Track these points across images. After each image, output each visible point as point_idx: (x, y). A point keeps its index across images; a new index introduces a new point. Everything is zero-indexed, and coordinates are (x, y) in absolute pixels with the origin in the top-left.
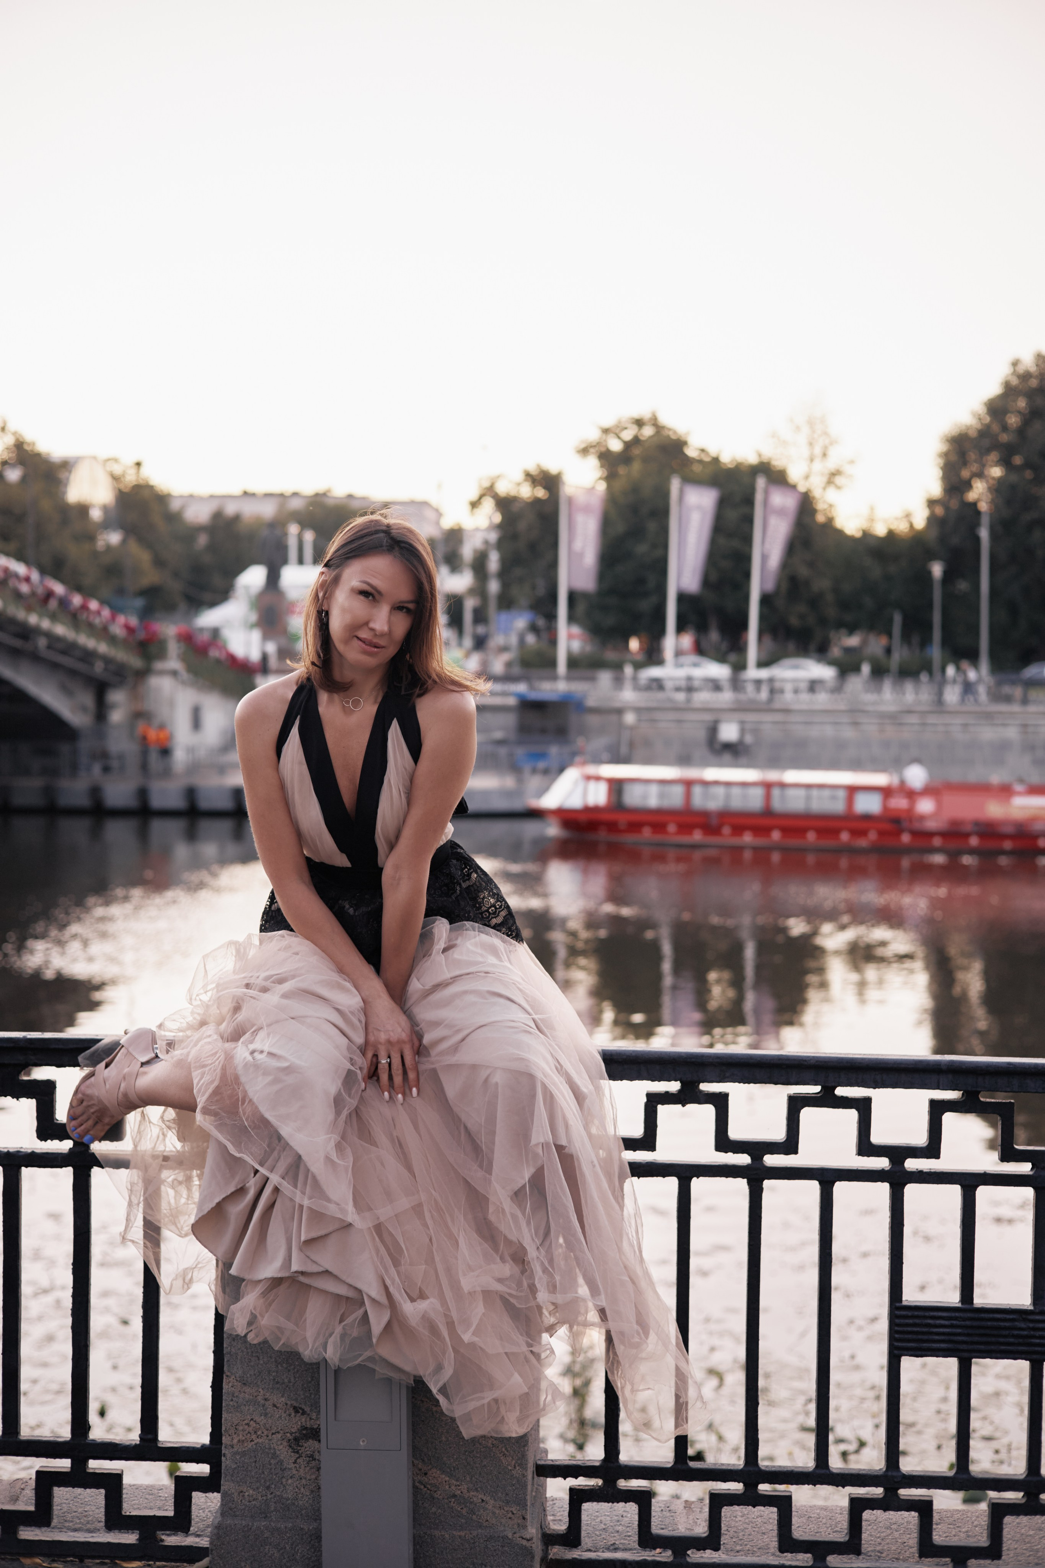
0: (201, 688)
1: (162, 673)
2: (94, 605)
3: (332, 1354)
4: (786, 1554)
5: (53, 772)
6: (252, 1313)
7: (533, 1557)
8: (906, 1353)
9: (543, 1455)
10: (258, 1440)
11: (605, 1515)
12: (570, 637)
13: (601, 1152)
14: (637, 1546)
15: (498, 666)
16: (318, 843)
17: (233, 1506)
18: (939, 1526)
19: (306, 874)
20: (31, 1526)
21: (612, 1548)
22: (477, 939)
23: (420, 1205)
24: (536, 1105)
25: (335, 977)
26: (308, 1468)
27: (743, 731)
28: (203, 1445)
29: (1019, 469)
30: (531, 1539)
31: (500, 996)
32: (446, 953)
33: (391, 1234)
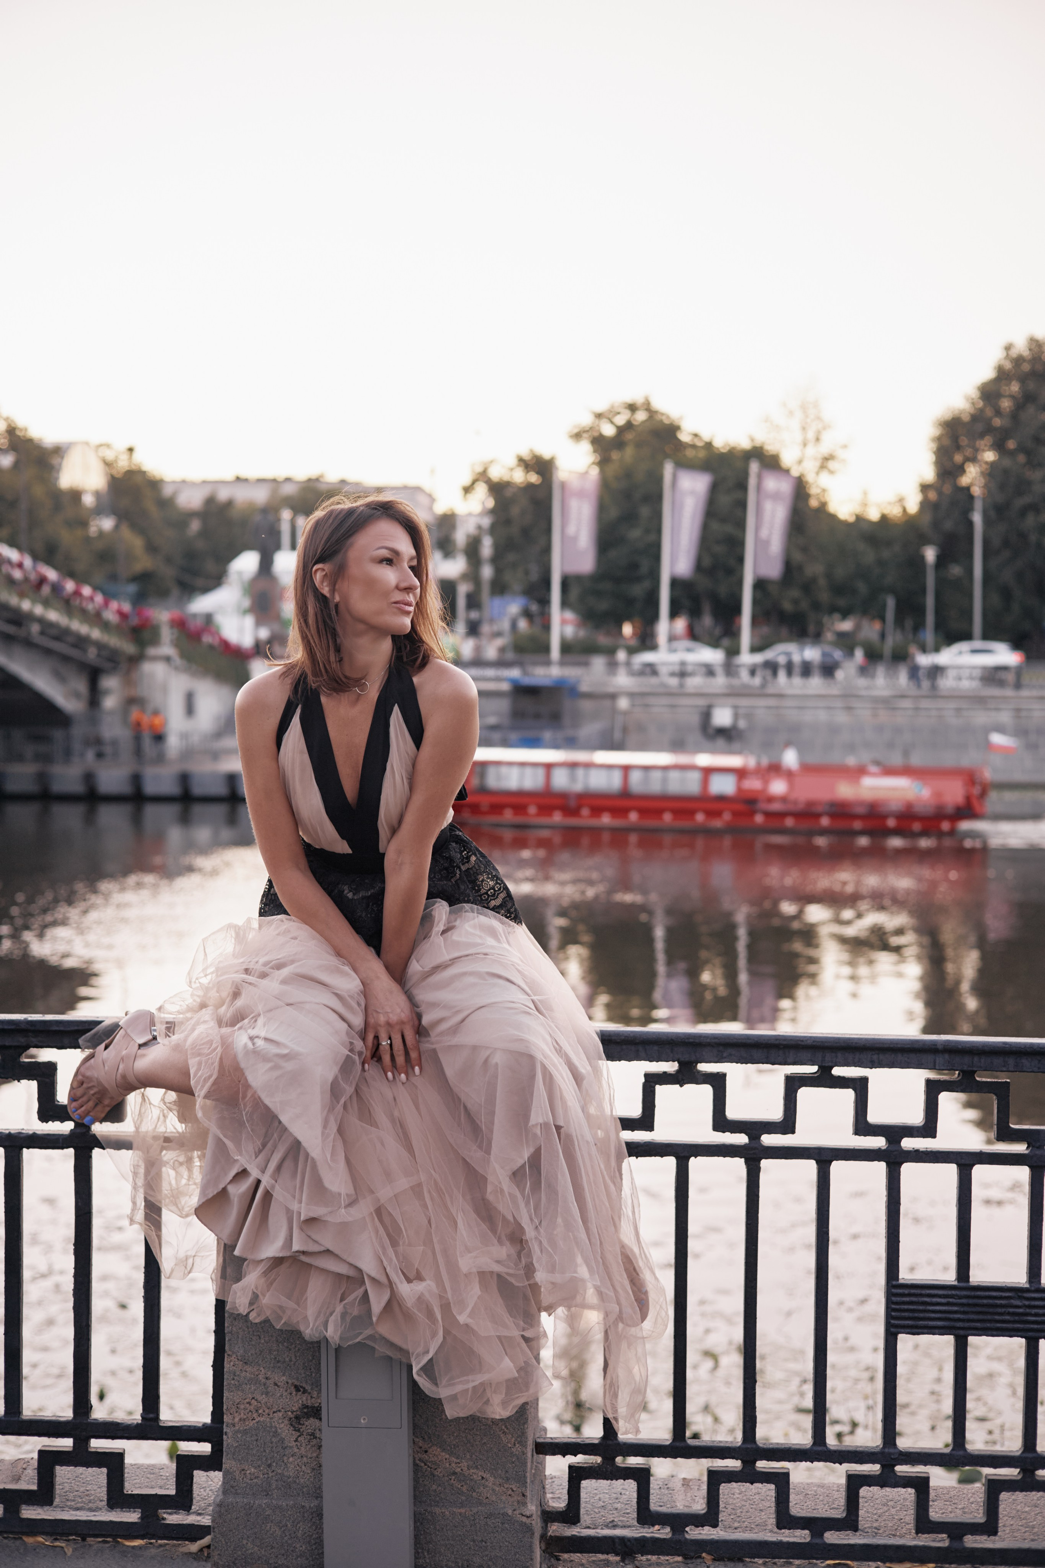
0: (194, 674)
1: (155, 659)
2: (87, 591)
3: (333, 1332)
4: (783, 1531)
5: (46, 758)
6: (254, 1293)
7: (533, 1534)
8: (902, 1330)
9: (543, 1433)
10: (259, 1419)
11: (604, 1493)
12: (564, 622)
13: (599, 1132)
14: (636, 1523)
15: (491, 652)
16: (319, 829)
17: (235, 1484)
18: (936, 1503)
20: (33, 1504)
21: (610, 1525)
22: (476, 920)
23: (420, 1185)
24: (536, 1086)
25: (333, 961)
26: (309, 1446)
27: (736, 716)
28: (205, 1425)
29: (1012, 454)
30: (531, 1516)
31: (499, 977)
32: (445, 935)
33: (390, 1214)
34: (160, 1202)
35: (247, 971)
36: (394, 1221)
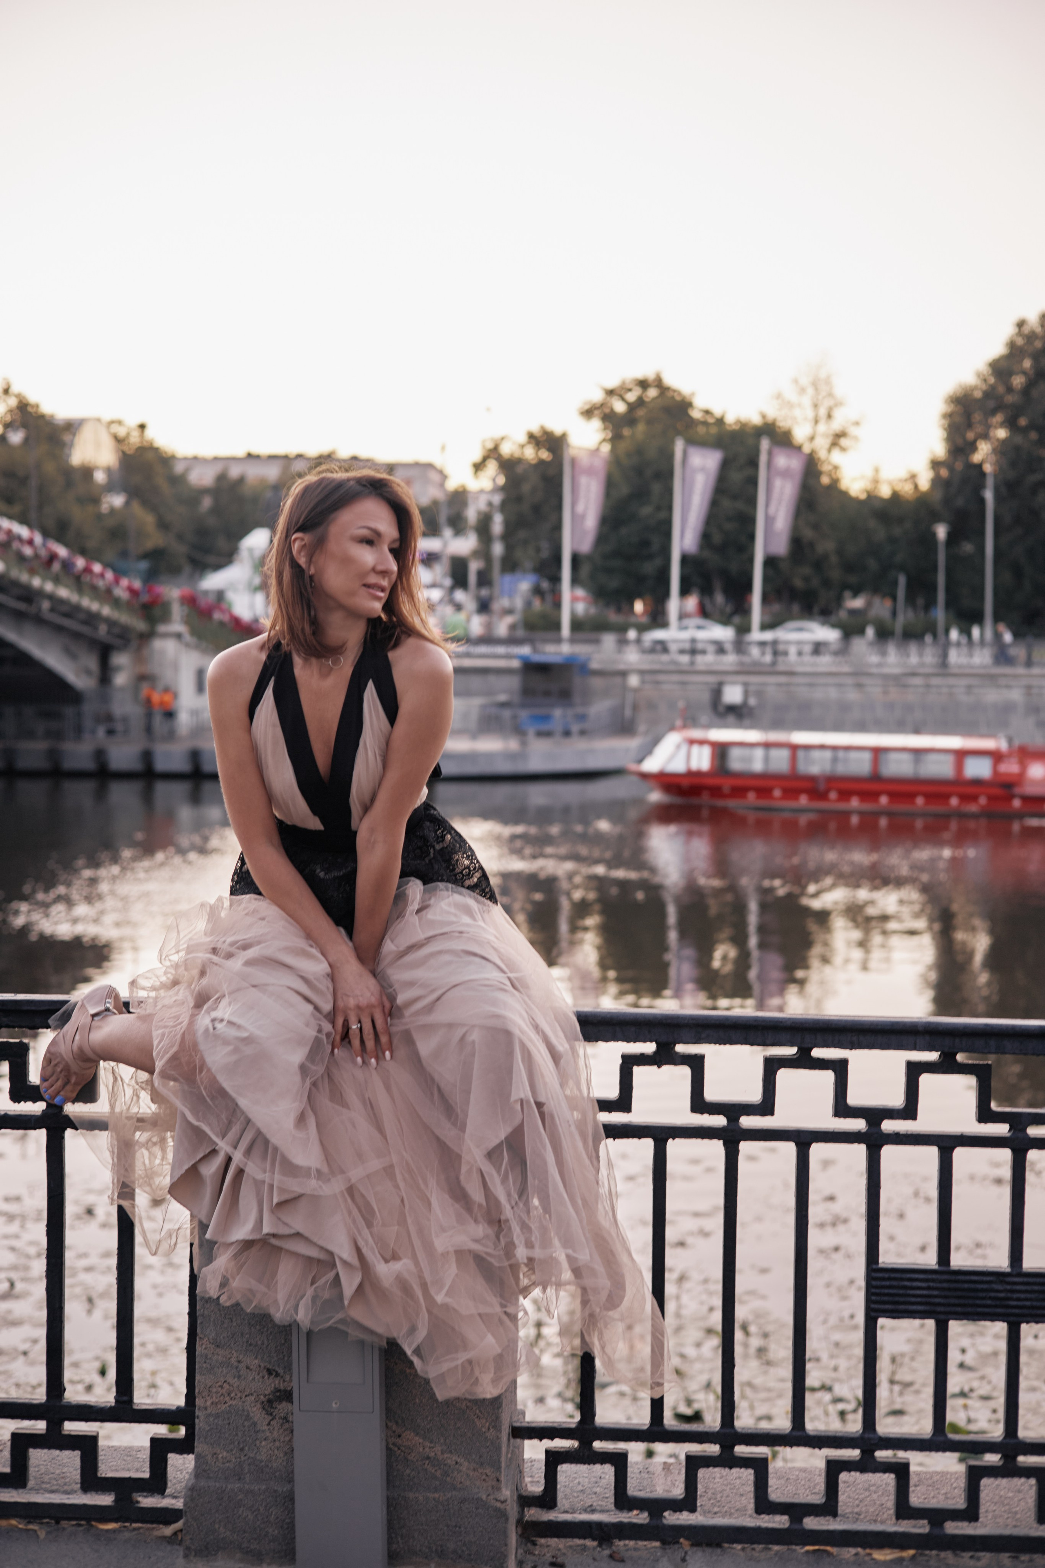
0: (205, 651)
1: (166, 635)
2: (97, 568)
3: (303, 1316)
4: (763, 1516)
5: (57, 735)
6: (224, 1276)
7: (507, 1519)
8: (882, 1314)
9: (521, 1416)
10: (231, 1402)
11: (583, 1477)
12: (574, 599)
13: (578, 1113)
14: (613, 1508)
15: (502, 628)
16: (291, 805)
17: (207, 1467)
18: (918, 1488)
19: (276, 838)
20: (6, 1487)
21: (589, 1509)
22: (451, 898)
23: (392, 1166)
24: (514, 1064)
25: (302, 941)
26: (281, 1431)
27: (746, 694)
28: (179, 1409)
29: (1024, 431)
30: (505, 1501)
31: (475, 955)
32: (420, 914)
33: (363, 1196)
34: (134, 1182)
35: (214, 951)
36: (368, 1205)
